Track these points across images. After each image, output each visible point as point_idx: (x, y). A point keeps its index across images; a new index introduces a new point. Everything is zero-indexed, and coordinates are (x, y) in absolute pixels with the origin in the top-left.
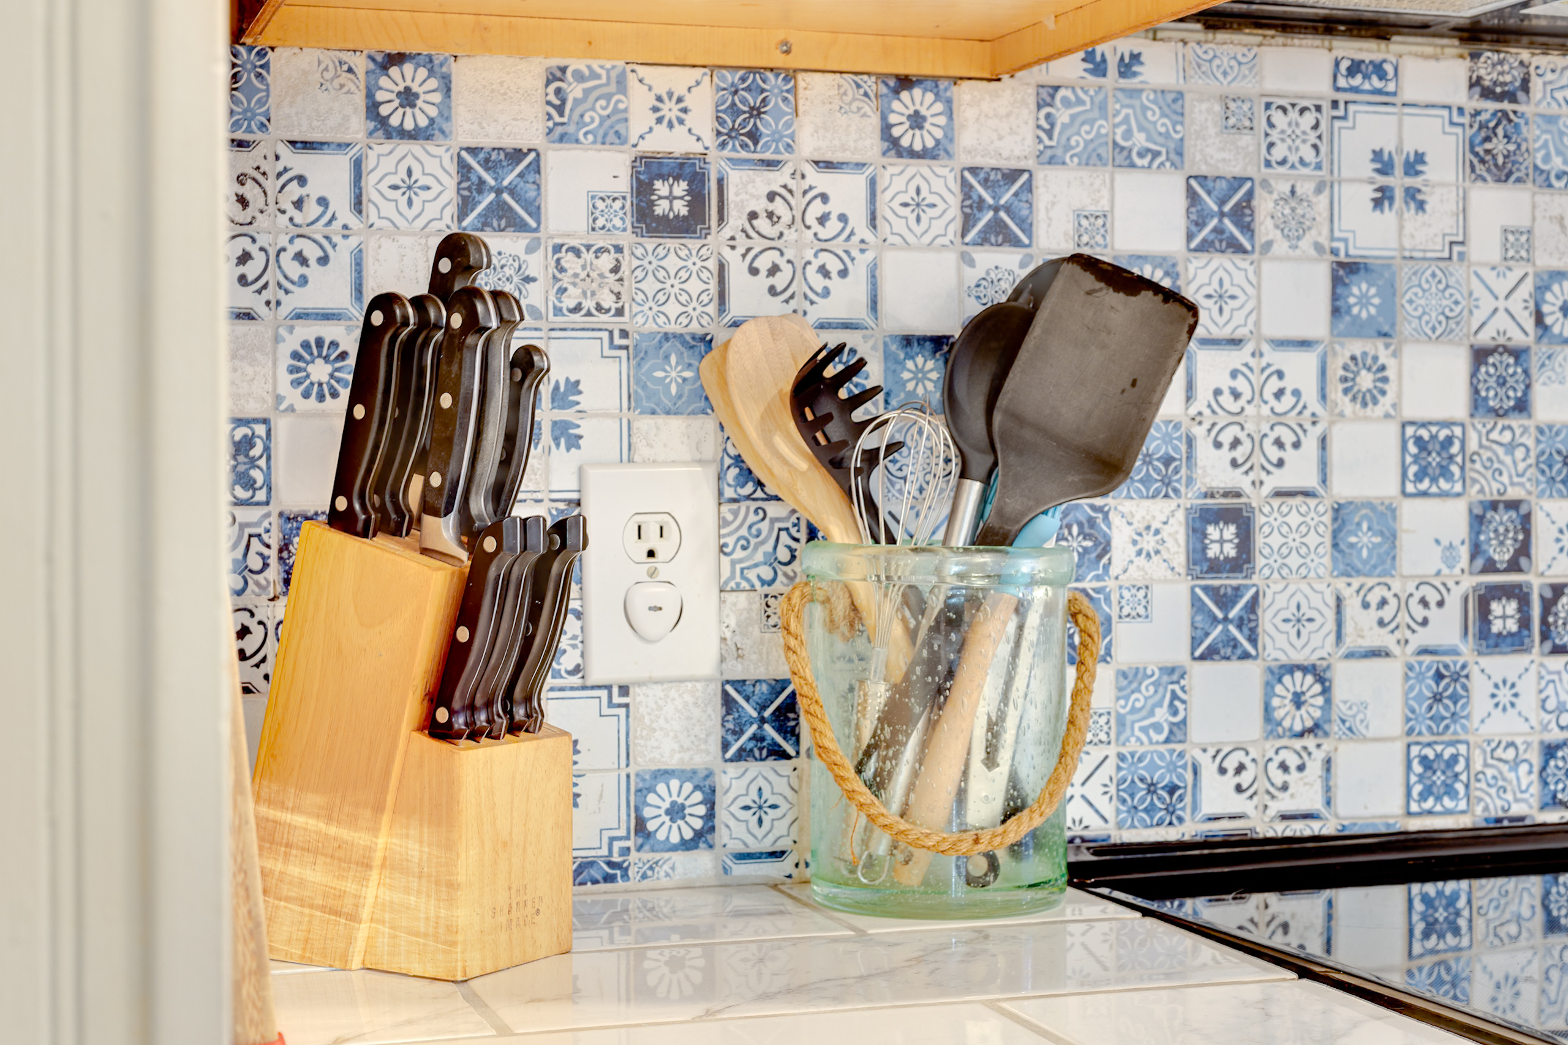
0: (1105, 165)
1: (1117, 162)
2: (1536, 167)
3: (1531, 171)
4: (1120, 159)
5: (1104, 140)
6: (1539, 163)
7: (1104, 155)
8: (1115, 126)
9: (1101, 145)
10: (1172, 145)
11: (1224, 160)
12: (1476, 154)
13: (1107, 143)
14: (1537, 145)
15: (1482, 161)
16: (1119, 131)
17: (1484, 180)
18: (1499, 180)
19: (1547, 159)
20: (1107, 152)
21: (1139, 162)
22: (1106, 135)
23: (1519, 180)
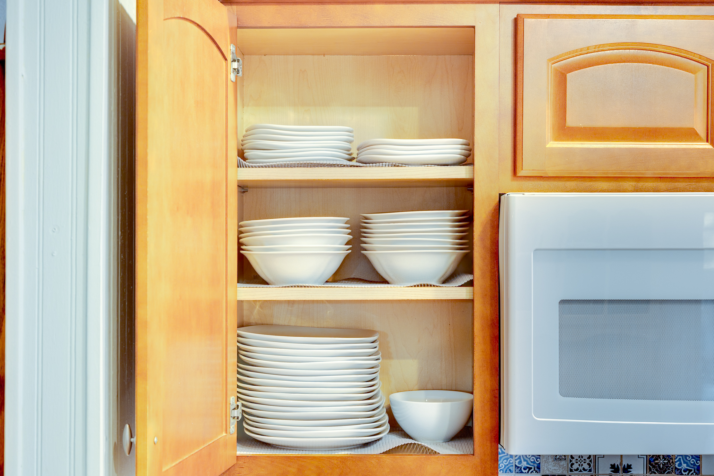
0: (512, 472)
1: (516, 471)
2: (676, 468)
3: (674, 469)
4: (517, 470)
5: (511, 464)
6: (677, 466)
7: (512, 469)
8: (516, 460)
9: (510, 466)
10: (536, 465)
11: (555, 469)
12: (652, 465)
13: (513, 466)
14: (676, 460)
15: (654, 467)
16: (517, 461)
17: (655, 473)
18: (661, 473)
19: (680, 465)
20: (513, 469)
21: (524, 471)
22: (512, 463)
23: (668, 473)
